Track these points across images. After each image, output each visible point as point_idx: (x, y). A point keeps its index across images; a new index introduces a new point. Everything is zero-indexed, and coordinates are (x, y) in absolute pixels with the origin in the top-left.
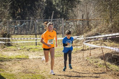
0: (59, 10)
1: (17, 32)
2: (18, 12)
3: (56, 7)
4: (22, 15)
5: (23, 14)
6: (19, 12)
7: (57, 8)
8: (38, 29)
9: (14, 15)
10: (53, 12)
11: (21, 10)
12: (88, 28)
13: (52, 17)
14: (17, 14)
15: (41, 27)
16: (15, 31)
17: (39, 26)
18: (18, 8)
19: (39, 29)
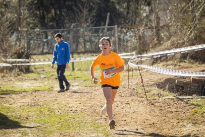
0: (122, 10)
1: (48, 51)
2: (50, 15)
3: (116, 5)
4: (57, 21)
5: (59, 19)
6: (52, 15)
7: (117, 7)
8: (83, 45)
9: (44, 21)
10: (109, 14)
11: (56, 12)
12: (157, 40)
13: (107, 23)
14: (50, 19)
15: (88, 42)
16: (43, 49)
17: (84, 39)
18: (51, 9)
19: (85, 44)
